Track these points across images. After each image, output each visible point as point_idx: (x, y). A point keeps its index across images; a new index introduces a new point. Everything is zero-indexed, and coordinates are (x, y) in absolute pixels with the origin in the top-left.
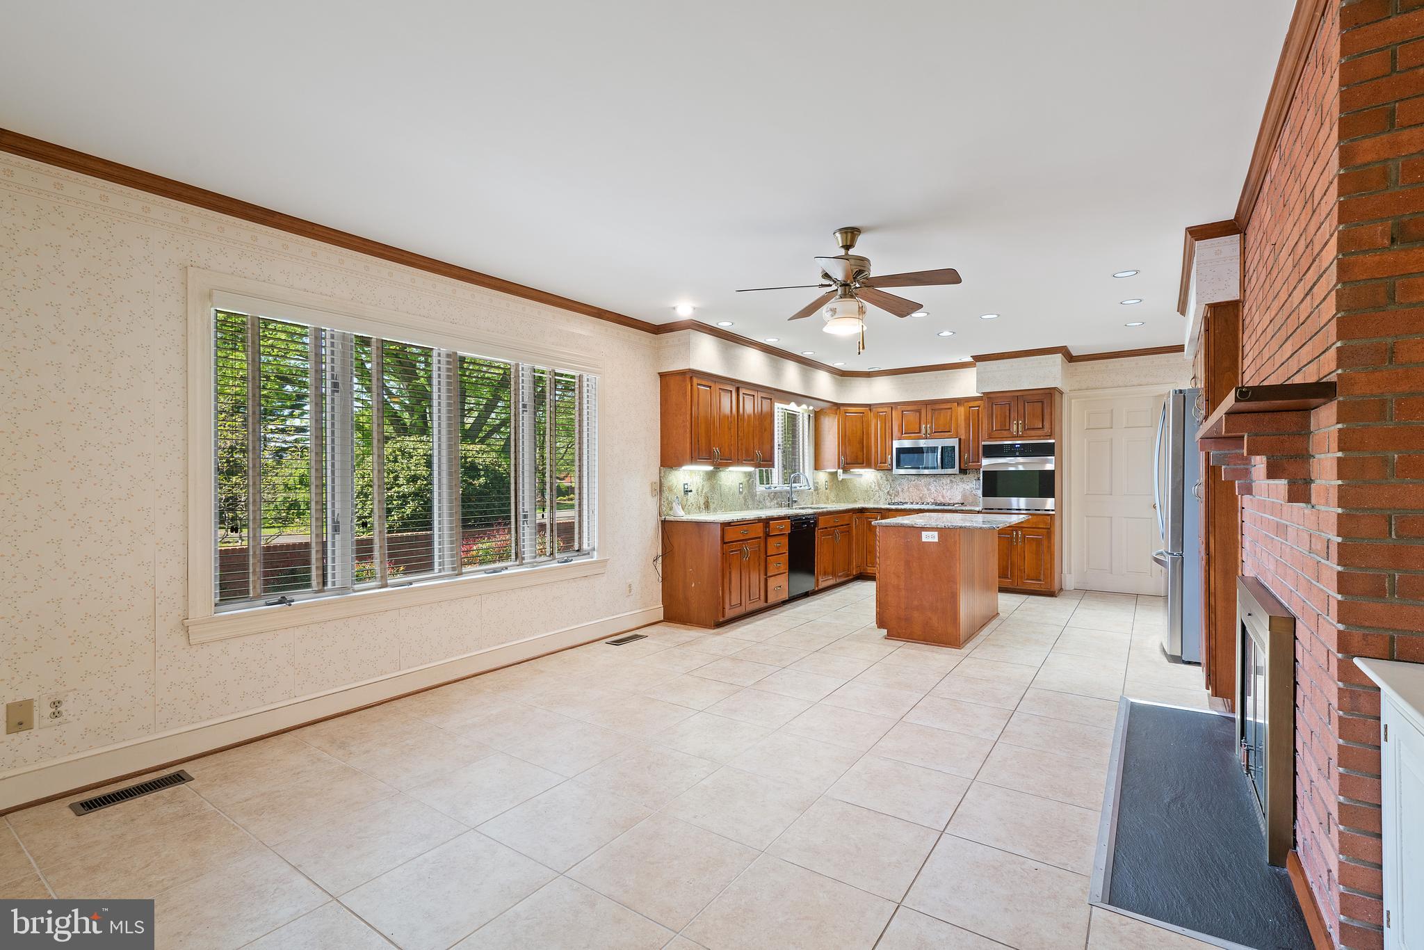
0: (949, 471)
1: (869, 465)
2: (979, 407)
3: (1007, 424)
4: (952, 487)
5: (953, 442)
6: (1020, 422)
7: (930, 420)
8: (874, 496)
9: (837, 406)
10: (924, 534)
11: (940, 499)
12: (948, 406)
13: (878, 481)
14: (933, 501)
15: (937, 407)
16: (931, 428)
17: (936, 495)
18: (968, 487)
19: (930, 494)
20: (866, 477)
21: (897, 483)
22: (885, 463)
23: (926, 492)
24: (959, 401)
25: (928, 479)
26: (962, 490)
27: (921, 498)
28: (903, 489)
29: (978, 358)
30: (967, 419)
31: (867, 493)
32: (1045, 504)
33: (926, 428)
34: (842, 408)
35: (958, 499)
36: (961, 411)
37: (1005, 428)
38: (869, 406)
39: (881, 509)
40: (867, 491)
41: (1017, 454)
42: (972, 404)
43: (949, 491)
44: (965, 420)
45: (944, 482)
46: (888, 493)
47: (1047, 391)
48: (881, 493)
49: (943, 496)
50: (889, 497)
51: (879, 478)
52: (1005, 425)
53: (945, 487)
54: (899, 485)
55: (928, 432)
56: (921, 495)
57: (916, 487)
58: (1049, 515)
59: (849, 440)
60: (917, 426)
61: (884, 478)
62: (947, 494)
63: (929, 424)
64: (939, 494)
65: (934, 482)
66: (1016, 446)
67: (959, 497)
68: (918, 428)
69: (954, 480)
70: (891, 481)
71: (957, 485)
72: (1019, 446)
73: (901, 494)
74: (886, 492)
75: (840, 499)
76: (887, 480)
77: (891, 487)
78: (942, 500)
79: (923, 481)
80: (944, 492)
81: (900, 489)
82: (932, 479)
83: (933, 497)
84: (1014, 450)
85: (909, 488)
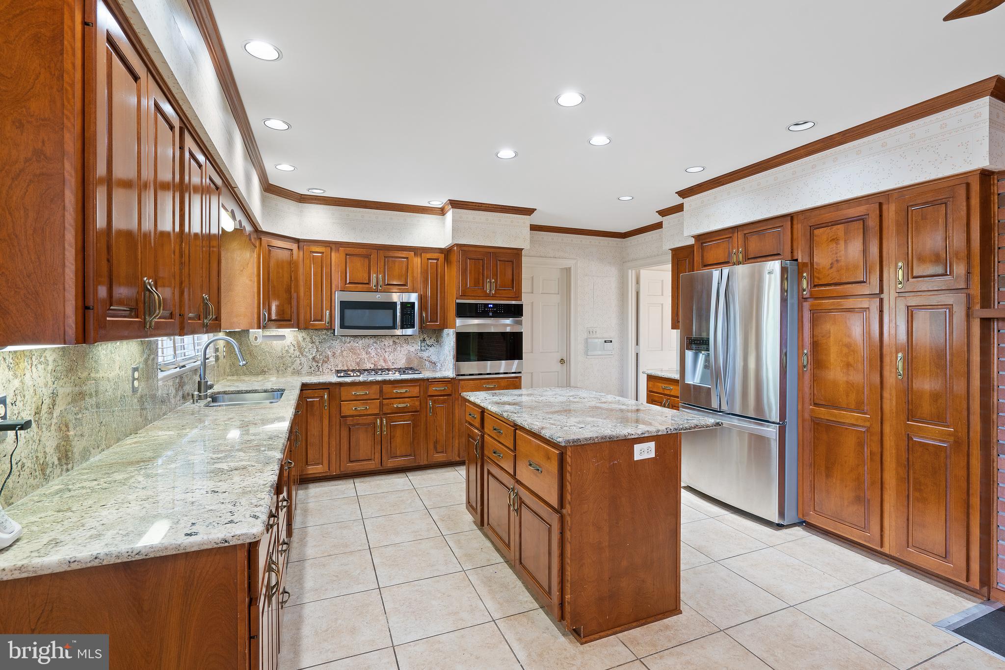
0: (409, 331)
1: (296, 324)
2: (437, 259)
3: (481, 282)
4: (395, 349)
5: (413, 298)
6: (493, 280)
7: (382, 269)
8: (293, 363)
9: (258, 234)
10: (637, 448)
11: (382, 364)
12: (403, 254)
13: (298, 343)
14: (372, 366)
15: (391, 254)
16: (383, 279)
17: (376, 359)
18: (412, 349)
19: (370, 358)
21: (328, 344)
22: (321, 320)
23: (364, 355)
24: (418, 251)
25: (367, 340)
26: (405, 352)
27: (358, 364)
28: (334, 354)
29: (456, 204)
30: (425, 273)
31: (282, 360)
32: (513, 366)
33: (377, 279)
34: (265, 239)
35: (402, 363)
36: (417, 261)
37: (478, 285)
38: (297, 241)
39: (331, 384)
40: (282, 357)
41: (491, 314)
42: (429, 256)
43: (392, 354)
44: (422, 273)
45: (386, 343)
46: (314, 358)
47: (515, 251)
48: (303, 359)
49: (385, 361)
50: (315, 364)
51: (300, 339)
53: (387, 350)
54: (329, 348)
55: (381, 283)
56: (358, 360)
57: (352, 350)
58: (516, 377)
59: (274, 287)
60: (366, 276)
61: (308, 339)
62: (390, 358)
63: (380, 274)
64: (380, 358)
65: (375, 344)
66: (489, 306)
67: (404, 361)
68: (367, 278)
69: (397, 341)
70: (317, 343)
71: (399, 348)
72: (492, 306)
73: (331, 360)
74: (311, 357)
75: (236, 370)
76: (313, 342)
77: (317, 351)
78: (384, 364)
79: (360, 342)
80: (386, 355)
81: (330, 353)
82: (372, 341)
83: (373, 362)
84: (487, 310)
85: (342, 352)
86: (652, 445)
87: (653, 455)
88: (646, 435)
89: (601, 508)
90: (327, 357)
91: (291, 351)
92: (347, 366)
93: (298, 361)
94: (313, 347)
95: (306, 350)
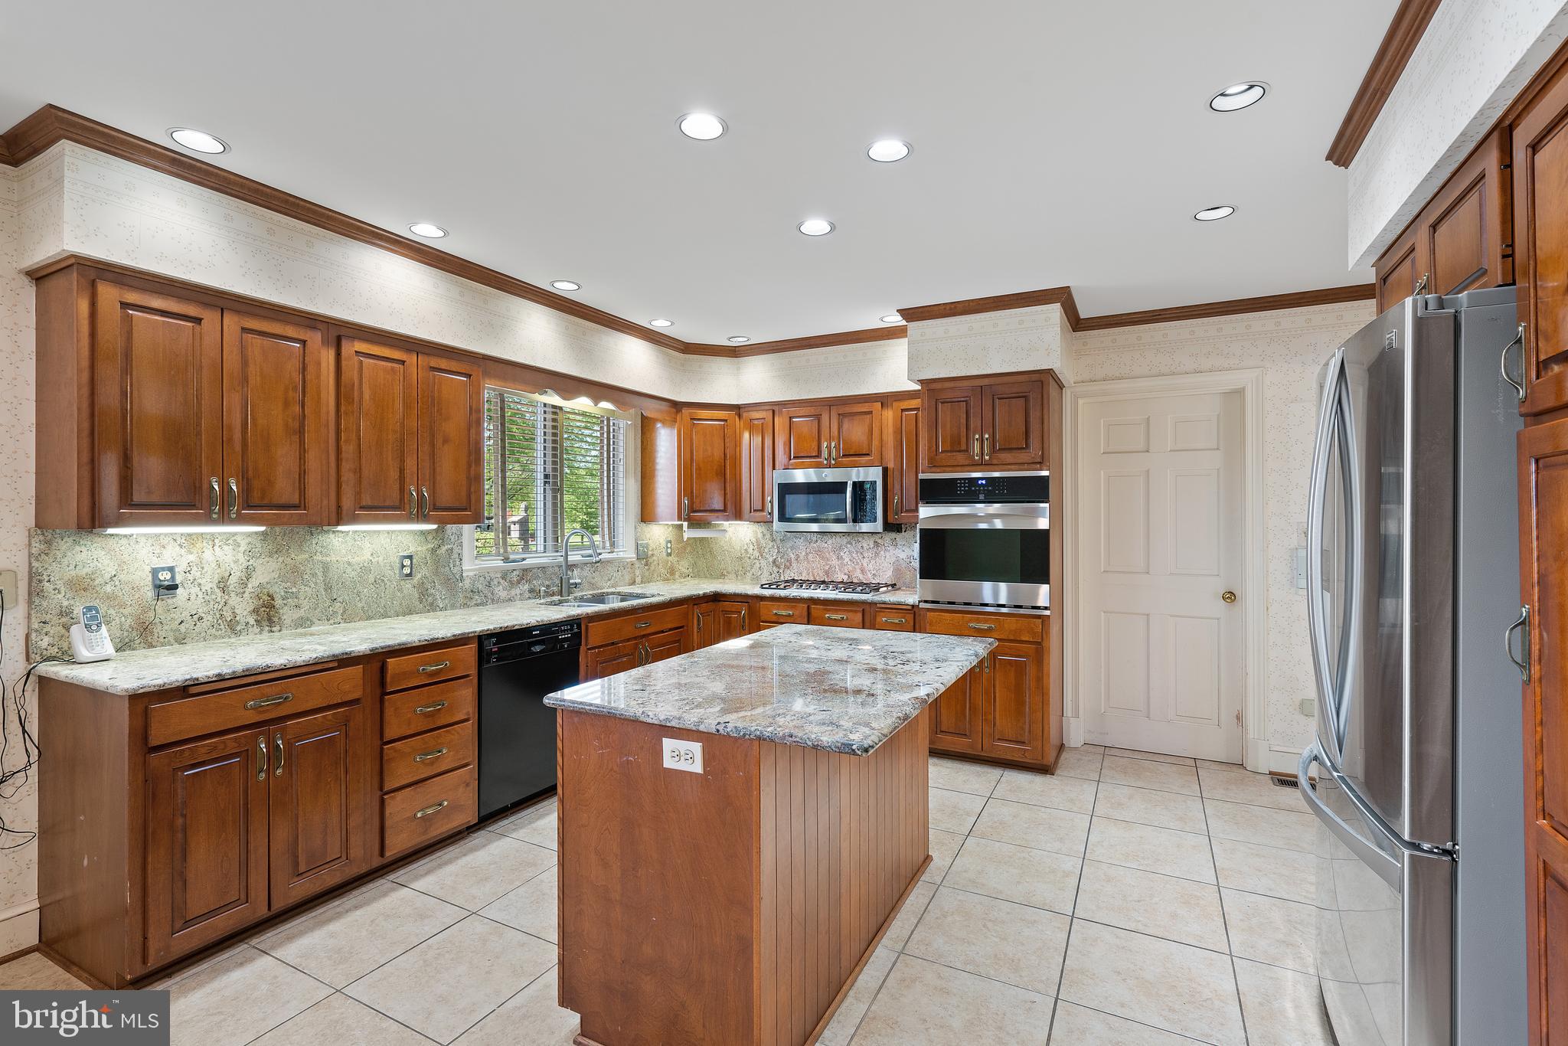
0: (865, 527)
1: (738, 515)
2: (917, 409)
3: (964, 440)
4: (877, 554)
5: (874, 474)
6: (987, 436)
7: (836, 434)
8: (752, 567)
9: (677, 406)
10: (668, 744)
11: (858, 576)
12: (865, 408)
13: (758, 541)
14: (848, 578)
15: (848, 409)
16: (837, 447)
17: (851, 569)
18: (903, 555)
19: (843, 565)
20: (739, 534)
21: (790, 544)
22: (762, 510)
23: (835, 562)
24: (885, 400)
25: (839, 539)
26: (894, 559)
27: (827, 573)
28: (798, 557)
29: (911, 314)
30: (898, 432)
31: (742, 565)
32: (1036, 595)
33: (829, 447)
34: (686, 411)
35: (886, 577)
36: (889, 416)
37: (958, 445)
38: (737, 408)
39: (747, 596)
40: (741, 559)
41: (982, 497)
42: (906, 404)
43: (873, 562)
44: (895, 432)
45: (865, 545)
46: (774, 562)
47: (1035, 377)
48: (765, 562)
49: (863, 571)
50: (775, 569)
51: (760, 535)
52: (959, 443)
53: (866, 555)
54: (792, 548)
55: (834, 454)
56: (827, 568)
57: (819, 552)
58: (1039, 617)
59: (699, 469)
60: (815, 445)
61: (768, 536)
62: (870, 567)
63: (833, 440)
64: (857, 566)
65: (849, 546)
66: (980, 482)
67: (889, 573)
68: (816, 449)
69: (879, 541)
70: (779, 542)
71: (882, 552)
72: (984, 482)
73: (794, 565)
74: (771, 560)
75: (698, 571)
76: (773, 540)
77: (778, 552)
78: (861, 576)
79: (830, 542)
80: (865, 562)
81: (792, 556)
82: (845, 540)
83: (846, 571)
84: (975, 491)
85: (807, 554)
86: (696, 748)
87: (697, 768)
88: (673, 724)
89: (607, 829)
90: (790, 561)
91: (751, 551)
92: (813, 575)
93: (758, 565)
94: (773, 546)
95: (766, 550)
